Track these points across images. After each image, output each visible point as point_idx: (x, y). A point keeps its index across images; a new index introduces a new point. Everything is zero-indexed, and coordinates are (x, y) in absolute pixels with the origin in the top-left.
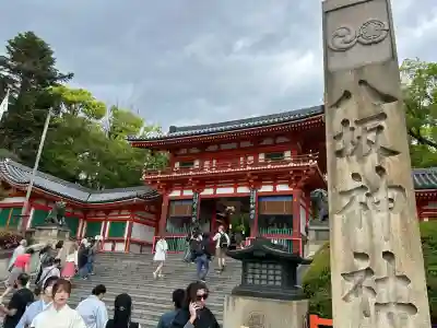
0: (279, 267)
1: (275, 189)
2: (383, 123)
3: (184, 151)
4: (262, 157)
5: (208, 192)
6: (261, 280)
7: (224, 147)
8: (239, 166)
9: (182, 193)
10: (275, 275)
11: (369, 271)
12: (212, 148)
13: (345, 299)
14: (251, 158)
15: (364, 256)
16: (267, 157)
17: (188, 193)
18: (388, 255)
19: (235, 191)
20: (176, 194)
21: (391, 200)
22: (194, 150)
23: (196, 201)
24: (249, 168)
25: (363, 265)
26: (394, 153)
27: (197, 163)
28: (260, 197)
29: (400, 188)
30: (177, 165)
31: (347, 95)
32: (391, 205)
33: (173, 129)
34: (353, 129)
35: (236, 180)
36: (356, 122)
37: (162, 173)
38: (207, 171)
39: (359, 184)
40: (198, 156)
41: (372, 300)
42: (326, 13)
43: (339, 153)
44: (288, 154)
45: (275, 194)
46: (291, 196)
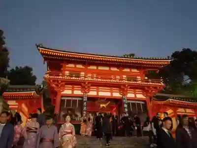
1: (135, 96)
3: (72, 65)
7: (100, 68)
9: (73, 92)
12: (92, 67)
19: (112, 94)
20: (68, 92)
22: (80, 66)
23: (85, 99)
27: (83, 74)
28: (128, 100)
40: (82, 70)
45: (136, 99)
46: (144, 101)
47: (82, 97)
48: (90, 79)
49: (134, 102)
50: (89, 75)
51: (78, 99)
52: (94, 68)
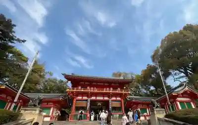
3: (83, 83)
5: (93, 98)
8: (103, 91)
9: (82, 98)
12: (94, 84)
14: (108, 89)
17: (85, 98)
19: (104, 98)
22: (87, 83)
23: (89, 101)
27: (88, 88)
28: (112, 101)
33: (73, 74)
35: (104, 95)
40: (88, 85)
44: (119, 89)
46: (121, 101)
47: (87, 100)
48: (92, 91)
50: (92, 88)
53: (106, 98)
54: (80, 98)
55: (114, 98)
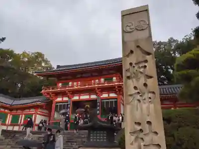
0: (105, 132)
1: (109, 95)
2: (146, 64)
4: (102, 80)
6: (97, 139)
7: (84, 75)
8: (91, 85)
9: (63, 99)
10: (103, 136)
11: (141, 130)
13: (132, 144)
14: (97, 81)
15: (139, 124)
16: (105, 80)
17: (66, 99)
18: (149, 123)
19: (90, 97)
21: (150, 98)
23: (70, 103)
24: (96, 86)
25: (139, 128)
26: (151, 77)
27: (70, 83)
28: (102, 100)
29: (153, 93)
30: (60, 84)
31: (132, 52)
32: (150, 100)
33: (58, 67)
34: (134, 67)
35: (91, 91)
36: (136, 64)
37: (52, 89)
38: (76, 88)
39: (137, 91)
41: (142, 144)
42: (123, 16)
43: (128, 78)
44: (114, 79)
45: (109, 98)
46: (117, 99)
47: (67, 102)
49: (108, 100)
50: (76, 83)
51: (66, 104)
52: (79, 76)
53: (93, 97)
54: (59, 99)
55: (105, 95)
